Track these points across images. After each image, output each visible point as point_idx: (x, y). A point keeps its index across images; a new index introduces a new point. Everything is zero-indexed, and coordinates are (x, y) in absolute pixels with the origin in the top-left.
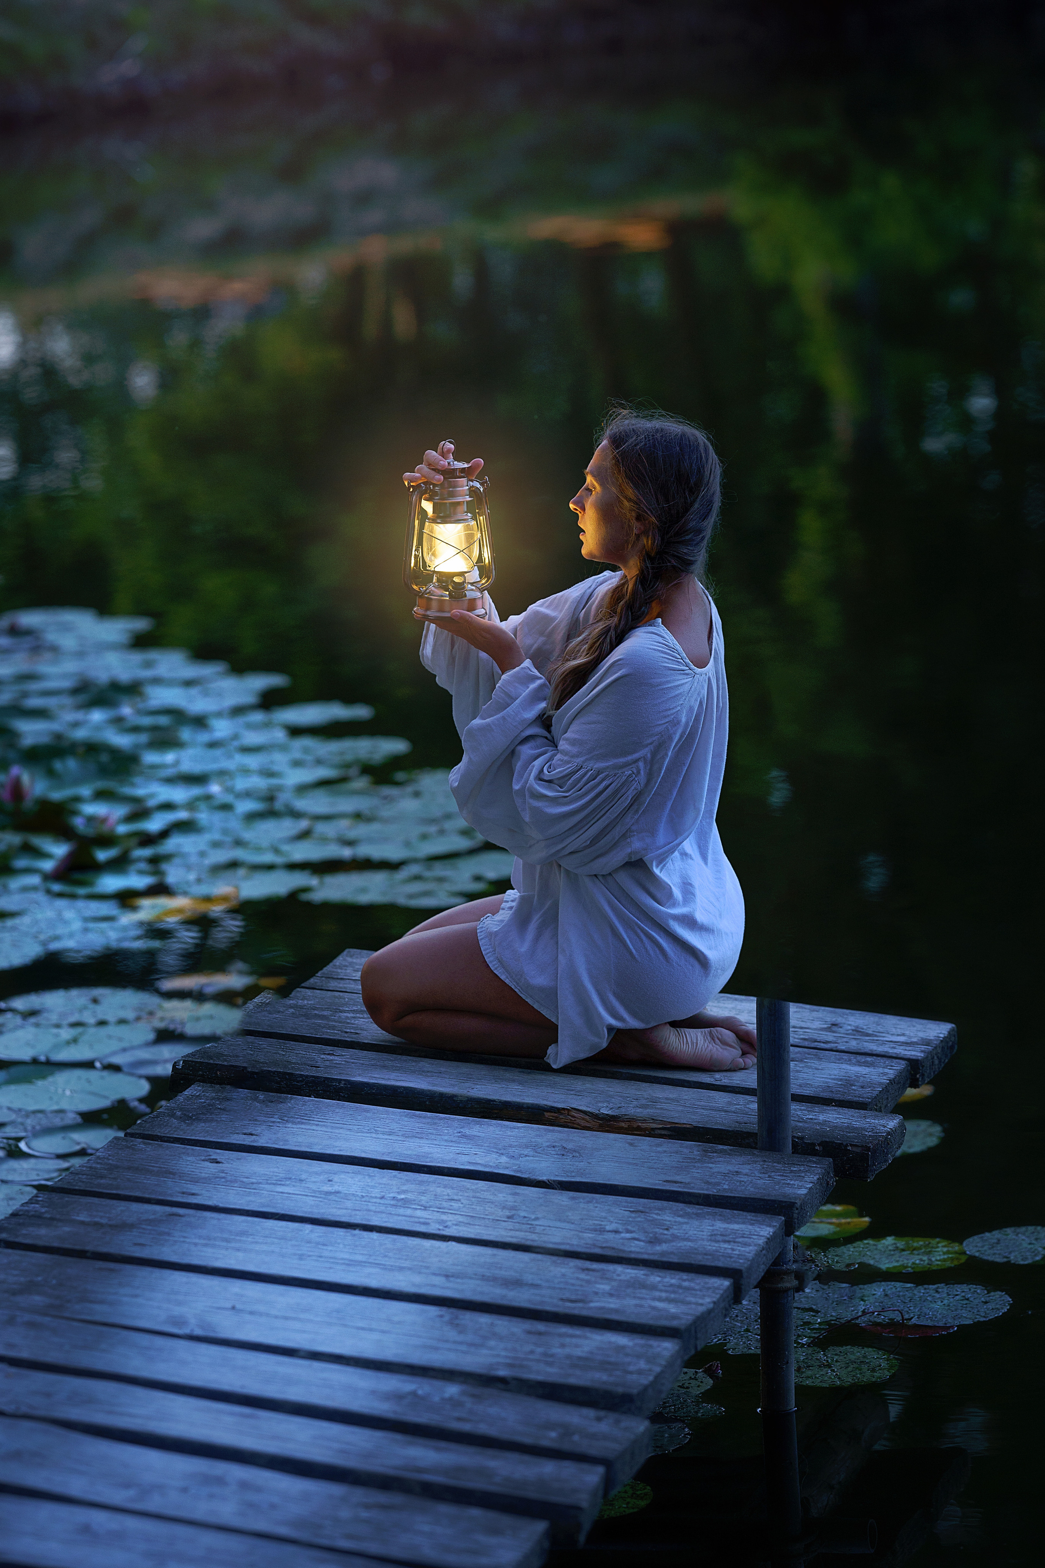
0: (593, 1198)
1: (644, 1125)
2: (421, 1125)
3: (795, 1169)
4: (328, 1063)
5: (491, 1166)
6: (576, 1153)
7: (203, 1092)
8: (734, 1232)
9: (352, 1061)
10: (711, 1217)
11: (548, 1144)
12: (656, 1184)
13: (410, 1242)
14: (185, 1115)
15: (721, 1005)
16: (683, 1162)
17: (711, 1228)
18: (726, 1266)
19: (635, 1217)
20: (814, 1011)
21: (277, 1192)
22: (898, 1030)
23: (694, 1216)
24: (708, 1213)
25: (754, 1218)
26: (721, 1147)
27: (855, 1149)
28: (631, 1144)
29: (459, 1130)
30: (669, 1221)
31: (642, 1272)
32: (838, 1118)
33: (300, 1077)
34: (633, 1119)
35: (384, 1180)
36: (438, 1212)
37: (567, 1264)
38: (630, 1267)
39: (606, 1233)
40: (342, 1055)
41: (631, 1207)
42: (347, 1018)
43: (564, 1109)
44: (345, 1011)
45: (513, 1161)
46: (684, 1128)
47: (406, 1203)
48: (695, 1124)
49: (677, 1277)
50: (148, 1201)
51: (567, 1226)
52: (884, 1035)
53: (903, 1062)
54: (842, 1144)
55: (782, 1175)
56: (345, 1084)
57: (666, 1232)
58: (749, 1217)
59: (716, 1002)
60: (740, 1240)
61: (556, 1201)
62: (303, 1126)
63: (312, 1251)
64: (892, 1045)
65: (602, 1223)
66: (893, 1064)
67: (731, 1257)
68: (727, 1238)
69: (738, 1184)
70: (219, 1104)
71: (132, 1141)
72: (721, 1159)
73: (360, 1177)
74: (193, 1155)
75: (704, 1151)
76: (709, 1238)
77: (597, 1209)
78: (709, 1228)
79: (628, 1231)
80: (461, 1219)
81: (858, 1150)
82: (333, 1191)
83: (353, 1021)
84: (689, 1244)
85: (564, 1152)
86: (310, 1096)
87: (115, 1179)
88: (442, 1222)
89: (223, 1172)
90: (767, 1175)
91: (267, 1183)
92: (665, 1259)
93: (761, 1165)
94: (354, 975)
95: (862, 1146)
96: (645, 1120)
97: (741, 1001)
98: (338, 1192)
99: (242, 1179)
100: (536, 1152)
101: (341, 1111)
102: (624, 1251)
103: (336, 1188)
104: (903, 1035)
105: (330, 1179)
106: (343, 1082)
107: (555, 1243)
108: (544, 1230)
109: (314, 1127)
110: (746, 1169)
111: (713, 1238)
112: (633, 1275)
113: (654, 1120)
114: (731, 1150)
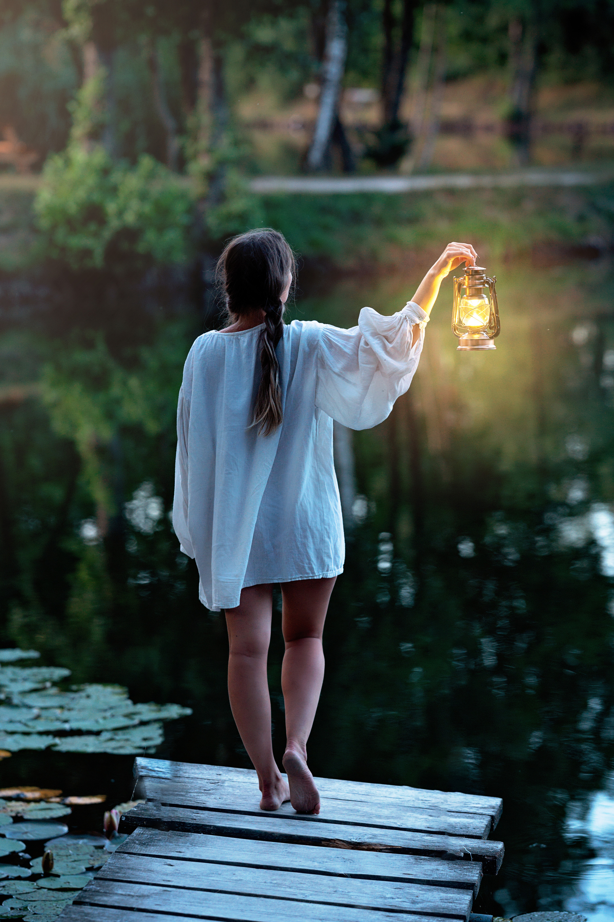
0: (373, 882)
1: (376, 847)
2: (265, 847)
3: (466, 867)
4: (199, 818)
5: (312, 867)
6: (351, 860)
7: (144, 831)
8: (452, 898)
9: (211, 816)
10: (436, 891)
11: (334, 856)
12: (399, 875)
13: (292, 903)
14: (141, 843)
15: (380, 789)
16: (407, 865)
17: (439, 896)
18: (457, 914)
19: (398, 891)
20: (428, 792)
21: (211, 880)
22: (475, 801)
23: (428, 890)
24: (435, 889)
25: (458, 891)
26: (423, 857)
27: (489, 858)
28: (377, 856)
29: (285, 850)
30: (416, 893)
31: (417, 917)
32: (472, 843)
33: (189, 824)
34: (370, 844)
35: (262, 874)
36: (297, 889)
37: (377, 914)
38: (410, 915)
39: (387, 899)
40: (203, 814)
41: (393, 886)
42: (194, 796)
43: (332, 839)
44: (192, 793)
45: (321, 865)
46: (398, 848)
47: (278, 885)
48: (403, 846)
49: (436, 919)
50: (148, 884)
51: (366, 895)
52: (469, 804)
53: (489, 816)
54: (482, 855)
55: (461, 871)
56: (213, 828)
57: (417, 898)
58: (455, 891)
59: (376, 788)
60: (457, 902)
61: (354, 884)
62: (204, 848)
63: (246, 908)
64: (476, 809)
65: (384, 894)
66: (484, 817)
67: (457, 910)
68: (449, 901)
69: (441, 875)
70: (156, 837)
71: (123, 855)
72: (426, 863)
73: (248, 872)
74: (157, 862)
75: (415, 859)
76: (440, 901)
77: (377, 887)
78: (438, 896)
79: (398, 898)
80: (311, 892)
81: (491, 858)
82: (238, 879)
83: (198, 797)
84: (432, 904)
85: (345, 860)
86: (201, 833)
87: (124, 873)
88: (302, 894)
89: (177, 870)
90: (453, 871)
91: (203, 876)
92: (425, 911)
93: (448, 866)
94: (185, 775)
95: (493, 856)
96: (376, 845)
97: (389, 787)
98: (241, 880)
99: (189, 874)
100: (330, 860)
101: (220, 840)
102: (402, 907)
103: (239, 878)
104: (479, 804)
105: (234, 873)
106: (212, 827)
107: (366, 904)
108: (356, 897)
109: (210, 849)
110: (441, 868)
111: (442, 901)
112: (413, 919)
113: (381, 845)
114: (429, 858)
